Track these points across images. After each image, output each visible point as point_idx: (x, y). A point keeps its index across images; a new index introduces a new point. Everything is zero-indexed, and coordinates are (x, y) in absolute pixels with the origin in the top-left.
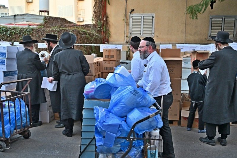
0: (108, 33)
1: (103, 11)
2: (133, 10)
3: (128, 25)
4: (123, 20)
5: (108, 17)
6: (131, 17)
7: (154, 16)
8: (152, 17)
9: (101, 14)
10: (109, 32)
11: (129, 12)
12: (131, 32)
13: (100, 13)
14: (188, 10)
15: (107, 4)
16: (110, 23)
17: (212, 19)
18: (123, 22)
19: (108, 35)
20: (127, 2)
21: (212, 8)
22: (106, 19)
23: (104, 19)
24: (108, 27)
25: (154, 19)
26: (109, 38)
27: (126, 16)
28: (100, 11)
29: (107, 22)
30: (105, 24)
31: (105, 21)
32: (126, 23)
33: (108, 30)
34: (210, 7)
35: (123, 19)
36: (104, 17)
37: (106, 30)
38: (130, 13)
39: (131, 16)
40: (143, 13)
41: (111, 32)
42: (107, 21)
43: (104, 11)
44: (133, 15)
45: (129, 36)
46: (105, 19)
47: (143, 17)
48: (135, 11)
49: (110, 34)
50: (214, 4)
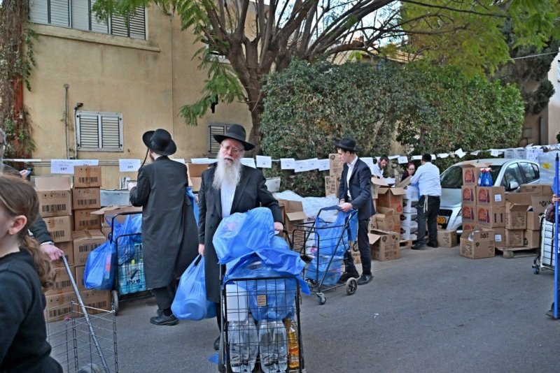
0: (30, 143)
1: (17, 101)
2: (81, 105)
3: (72, 130)
4: (62, 120)
5: (27, 113)
6: (78, 116)
7: (121, 117)
8: (117, 119)
9: (13, 106)
10: (32, 142)
11: (74, 107)
12: (79, 143)
13: (10, 105)
14: (183, 111)
15: (25, 89)
16: (33, 125)
17: (210, 126)
18: (63, 124)
19: (30, 146)
20: (69, 89)
21: (213, 112)
22: (24, 117)
23: (18, 116)
24: (28, 131)
25: (121, 122)
26: (33, 152)
27: (66, 114)
28: (9, 100)
29: (25, 122)
30: (21, 126)
31: (22, 120)
32: (69, 127)
33: (29, 138)
34: (211, 110)
35: (61, 118)
36: (18, 112)
37: (25, 138)
38: (76, 109)
39: (78, 114)
40: (102, 111)
41: (36, 141)
42: (25, 120)
43: (19, 101)
44: (81, 114)
45: (75, 150)
46: (21, 117)
47: (102, 117)
48: (84, 107)
49: (33, 146)
50: (216, 106)
